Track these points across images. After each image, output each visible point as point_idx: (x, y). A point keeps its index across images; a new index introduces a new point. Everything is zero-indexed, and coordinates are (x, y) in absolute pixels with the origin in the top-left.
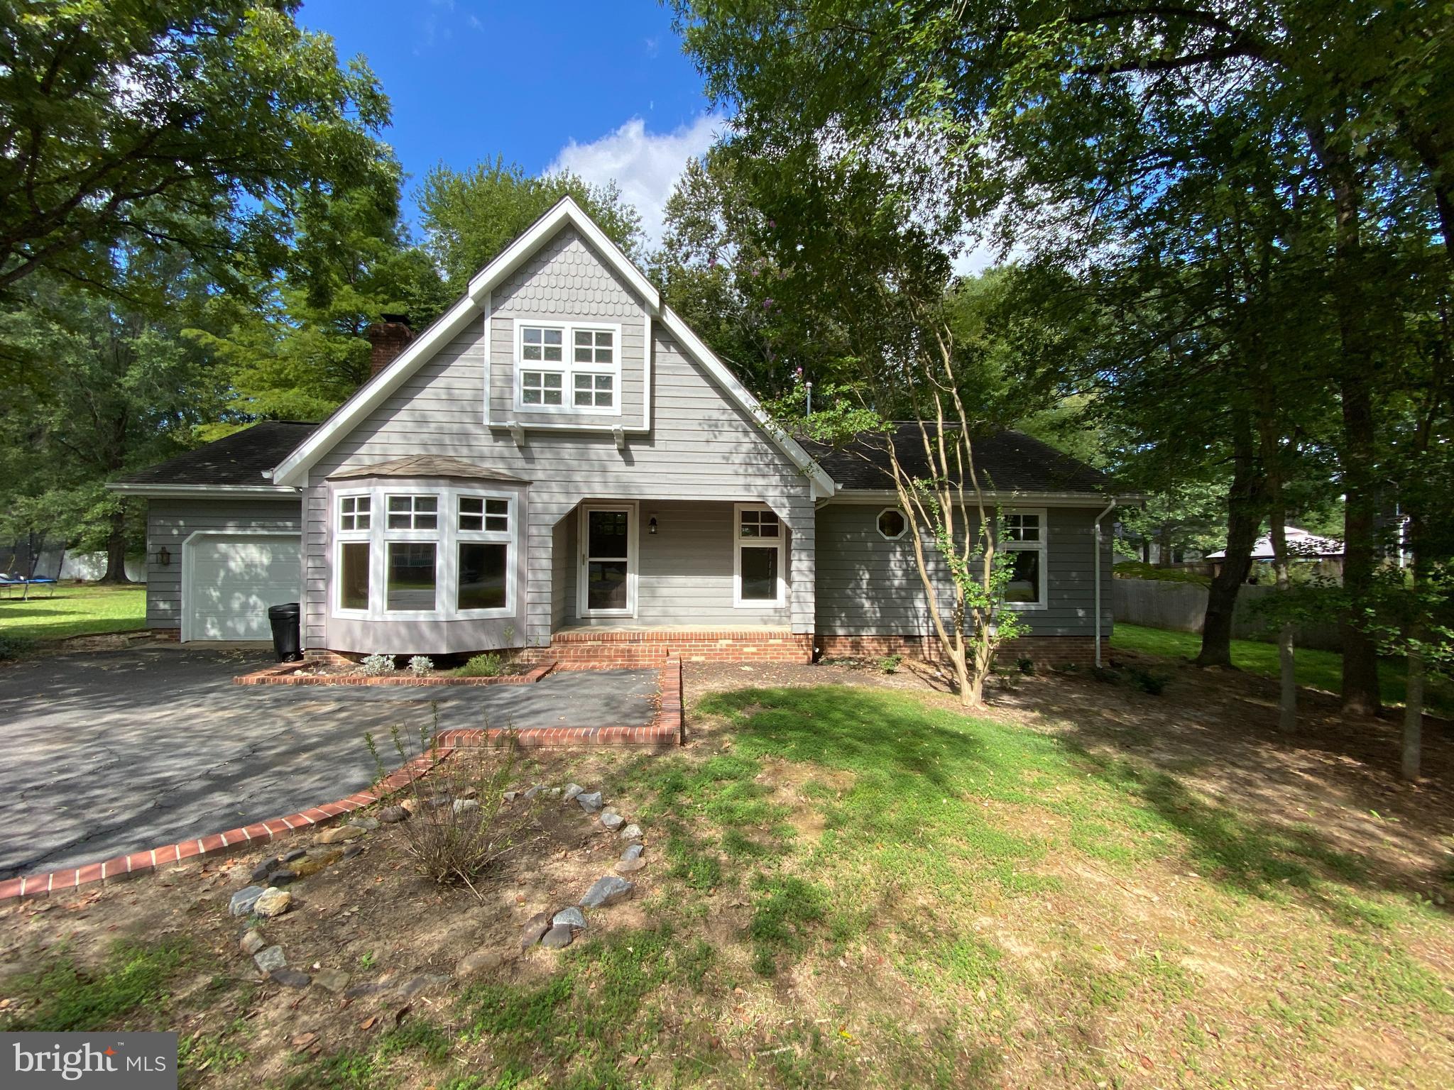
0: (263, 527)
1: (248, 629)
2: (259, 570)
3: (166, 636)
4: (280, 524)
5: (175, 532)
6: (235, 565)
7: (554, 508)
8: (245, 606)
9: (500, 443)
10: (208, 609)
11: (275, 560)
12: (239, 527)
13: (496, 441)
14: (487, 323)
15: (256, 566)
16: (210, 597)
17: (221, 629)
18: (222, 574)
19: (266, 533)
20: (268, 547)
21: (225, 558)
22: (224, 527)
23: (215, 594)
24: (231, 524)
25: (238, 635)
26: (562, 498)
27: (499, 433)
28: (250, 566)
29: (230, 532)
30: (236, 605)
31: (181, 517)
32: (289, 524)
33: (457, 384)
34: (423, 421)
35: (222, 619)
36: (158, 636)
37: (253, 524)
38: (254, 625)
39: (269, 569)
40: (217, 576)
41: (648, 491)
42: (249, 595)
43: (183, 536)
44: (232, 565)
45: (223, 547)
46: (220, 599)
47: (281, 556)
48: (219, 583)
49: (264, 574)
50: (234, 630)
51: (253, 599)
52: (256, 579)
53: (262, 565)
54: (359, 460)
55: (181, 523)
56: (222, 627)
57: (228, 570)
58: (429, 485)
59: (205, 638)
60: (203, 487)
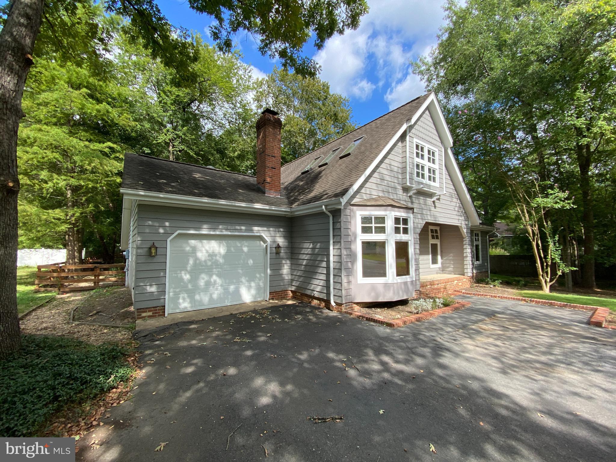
0: (227, 229)
1: (211, 299)
2: (218, 258)
3: (150, 314)
4: (238, 227)
5: (161, 231)
6: (202, 255)
7: (419, 226)
8: (208, 284)
9: (405, 194)
10: (182, 286)
11: (228, 251)
12: (210, 229)
13: (404, 193)
14: (408, 137)
15: (216, 255)
16: (182, 279)
17: (191, 302)
18: (191, 262)
19: (230, 233)
20: (224, 243)
21: (194, 250)
22: (200, 228)
23: (186, 277)
24: (205, 226)
25: (204, 305)
26: (421, 221)
27: (406, 189)
28: (212, 255)
29: (204, 232)
30: (202, 283)
31: (167, 220)
32: (243, 228)
33: (393, 163)
34: (382, 179)
35: (191, 294)
36: (144, 315)
37: (221, 227)
38: (215, 296)
39: (225, 257)
40: (187, 263)
41: (440, 220)
42: (211, 276)
43: (167, 234)
44: (199, 255)
45: (193, 242)
46: (190, 281)
47: (232, 249)
48: (189, 268)
49: (221, 261)
50: (201, 301)
51: (215, 277)
52: (216, 264)
53: (220, 253)
54: (362, 196)
55: (167, 224)
56: (192, 300)
57: (196, 259)
58: (407, 213)
59: (178, 311)
60: (205, 200)
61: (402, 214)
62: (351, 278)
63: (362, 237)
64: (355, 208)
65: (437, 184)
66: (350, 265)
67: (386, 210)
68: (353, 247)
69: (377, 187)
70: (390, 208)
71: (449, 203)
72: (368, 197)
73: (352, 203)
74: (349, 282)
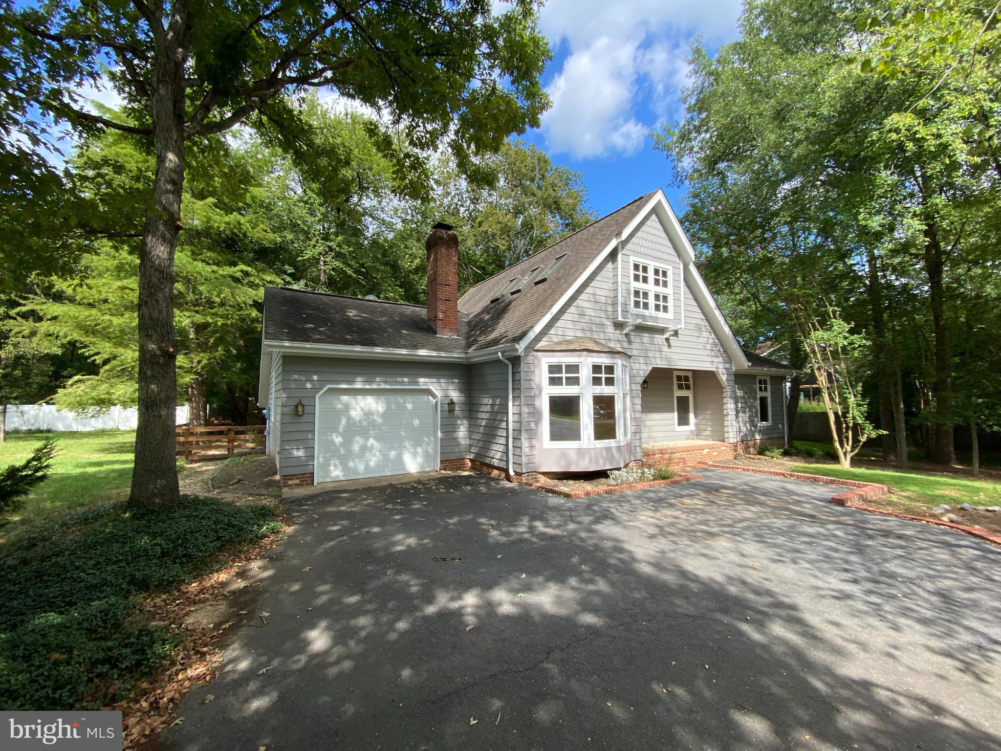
0: (386, 382)
1: (367, 466)
2: (375, 417)
3: (298, 481)
4: (399, 379)
5: (309, 386)
6: (356, 414)
7: (642, 373)
8: (364, 449)
9: (618, 332)
10: (332, 452)
11: (388, 408)
12: (365, 382)
13: (616, 330)
14: (620, 256)
15: (373, 414)
16: (333, 442)
17: (343, 470)
18: (344, 422)
19: (389, 387)
20: (383, 398)
21: (347, 407)
22: (352, 382)
23: (338, 440)
24: (359, 379)
25: (358, 474)
26: (644, 367)
27: (619, 326)
28: (368, 414)
29: (359, 386)
30: (356, 447)
31: (316, 373)
32: (406, 380)
33: (598, 292)
34: (582, 315)
35: (344, 460)
36: (290, 482)
37: (378, 379)
38: (372, 464)
39: (384, 416)
40: (339, 423)
41: (678, 363)
42: (367, 439)
43: (316, 390)
44: (353, 413)
45: (345, 398)
46: (342, 445)
47: (393, 406)
48: (341, 430)
49: (379, 420)
50: (355, 470)
51: (371, 441)
52: (373, 424)
53: (377, 411)
54: (551, 338)
55: (315, 378)
56: (345, 468)
57: (349, 418)
59: (328, 480)
60: (358, 348)
61: (604, 360)
62: (534, 442)
63: (549, 391)
64: (540, 354)
65: (670, 315)
66: (533, 425)
67: (579, 356)
68: (537, 403)
69: (574, 325)
70: (585, 353)
71: (695, 339)
72: (560, 338)
73: (537, 348)
74: (532, 447)
